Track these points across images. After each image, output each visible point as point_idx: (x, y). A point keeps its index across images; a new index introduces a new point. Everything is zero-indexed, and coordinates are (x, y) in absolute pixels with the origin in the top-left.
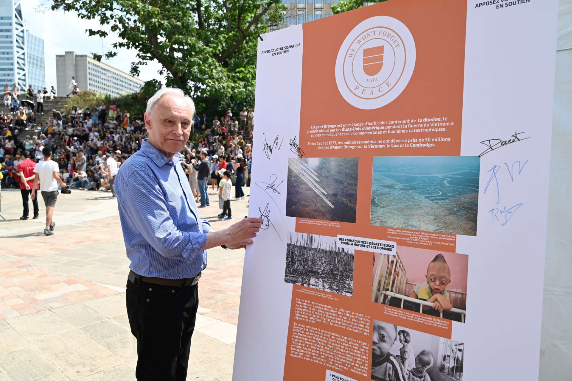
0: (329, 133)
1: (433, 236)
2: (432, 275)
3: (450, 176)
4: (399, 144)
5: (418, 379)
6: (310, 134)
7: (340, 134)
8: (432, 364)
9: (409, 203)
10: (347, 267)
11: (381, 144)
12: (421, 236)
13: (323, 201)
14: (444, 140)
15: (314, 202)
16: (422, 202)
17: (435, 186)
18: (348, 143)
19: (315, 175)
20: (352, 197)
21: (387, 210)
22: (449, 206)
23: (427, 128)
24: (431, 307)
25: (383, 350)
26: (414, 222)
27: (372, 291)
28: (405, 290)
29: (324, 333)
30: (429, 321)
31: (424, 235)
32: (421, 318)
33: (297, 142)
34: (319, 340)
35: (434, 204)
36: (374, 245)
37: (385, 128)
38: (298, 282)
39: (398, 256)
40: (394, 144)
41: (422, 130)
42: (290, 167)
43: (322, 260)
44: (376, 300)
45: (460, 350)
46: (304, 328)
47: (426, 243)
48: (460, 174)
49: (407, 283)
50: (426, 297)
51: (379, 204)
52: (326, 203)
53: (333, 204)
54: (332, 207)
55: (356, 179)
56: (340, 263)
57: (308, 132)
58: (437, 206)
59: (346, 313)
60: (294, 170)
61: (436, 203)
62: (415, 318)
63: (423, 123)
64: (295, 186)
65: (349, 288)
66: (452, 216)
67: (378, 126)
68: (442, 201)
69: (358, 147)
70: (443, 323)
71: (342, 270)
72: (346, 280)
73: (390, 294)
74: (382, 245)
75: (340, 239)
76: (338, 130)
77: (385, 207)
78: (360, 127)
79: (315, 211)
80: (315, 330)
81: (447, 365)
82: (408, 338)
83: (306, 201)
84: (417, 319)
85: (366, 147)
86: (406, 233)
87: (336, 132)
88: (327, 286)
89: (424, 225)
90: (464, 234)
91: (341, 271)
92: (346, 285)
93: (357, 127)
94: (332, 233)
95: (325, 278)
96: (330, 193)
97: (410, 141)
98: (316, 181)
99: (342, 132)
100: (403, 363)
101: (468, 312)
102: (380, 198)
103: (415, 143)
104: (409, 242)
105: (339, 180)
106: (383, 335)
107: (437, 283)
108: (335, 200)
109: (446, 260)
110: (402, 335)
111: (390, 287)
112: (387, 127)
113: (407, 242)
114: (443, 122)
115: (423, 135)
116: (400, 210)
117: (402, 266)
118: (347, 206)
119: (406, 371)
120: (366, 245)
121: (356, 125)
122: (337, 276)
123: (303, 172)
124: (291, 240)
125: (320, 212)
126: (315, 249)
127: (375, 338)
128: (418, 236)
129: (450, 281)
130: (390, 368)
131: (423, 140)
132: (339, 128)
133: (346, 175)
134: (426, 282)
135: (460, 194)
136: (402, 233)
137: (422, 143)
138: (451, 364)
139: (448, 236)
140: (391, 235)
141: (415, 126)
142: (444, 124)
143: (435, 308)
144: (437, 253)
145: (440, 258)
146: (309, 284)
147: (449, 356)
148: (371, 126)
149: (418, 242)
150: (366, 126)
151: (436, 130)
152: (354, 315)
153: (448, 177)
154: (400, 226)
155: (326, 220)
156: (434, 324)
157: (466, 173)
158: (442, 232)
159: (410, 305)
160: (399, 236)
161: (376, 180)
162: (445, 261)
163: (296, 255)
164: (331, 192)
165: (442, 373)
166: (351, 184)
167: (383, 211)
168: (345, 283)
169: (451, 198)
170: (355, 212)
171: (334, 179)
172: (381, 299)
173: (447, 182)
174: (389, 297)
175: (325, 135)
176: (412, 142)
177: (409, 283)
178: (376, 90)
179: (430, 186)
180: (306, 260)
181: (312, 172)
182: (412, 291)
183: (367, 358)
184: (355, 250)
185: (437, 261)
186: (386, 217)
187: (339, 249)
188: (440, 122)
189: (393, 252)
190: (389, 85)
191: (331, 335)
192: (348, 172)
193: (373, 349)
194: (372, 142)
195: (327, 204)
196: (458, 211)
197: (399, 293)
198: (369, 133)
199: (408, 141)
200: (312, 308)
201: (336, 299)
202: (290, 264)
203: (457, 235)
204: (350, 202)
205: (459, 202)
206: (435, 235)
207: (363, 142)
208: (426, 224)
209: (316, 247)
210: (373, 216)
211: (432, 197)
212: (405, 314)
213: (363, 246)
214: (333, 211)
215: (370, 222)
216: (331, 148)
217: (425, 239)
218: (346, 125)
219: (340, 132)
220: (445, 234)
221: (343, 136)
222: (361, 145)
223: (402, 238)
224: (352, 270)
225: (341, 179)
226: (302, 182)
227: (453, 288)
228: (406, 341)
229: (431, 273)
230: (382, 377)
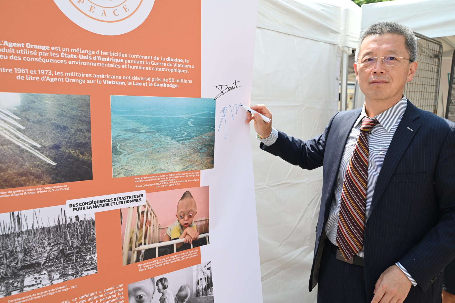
0: (37, 56)
1: (181, 176)
2: (182, 212)
3: (193, 117)
4: (142, 82)
7: (57, 61)
8: (189, 295)
10: (86, 238)
11: (121, 81)
12: (170, 178)
13: (35, 157)
14: (186, 81)
15: (16, 162)
16: (169, 143)
17: (180, 127)
18: (72, 74)
19: (15, 120)
21: (132, 157)
22: (193, 145)
23: (170, 67)
24: (183, 243)
26: (162, 166)
27: (123, 254)
28: (159, 237)
30: (183, 257)
31: (172, 176)
32: (175, 257)
35: (180, 144)
36: (120, 201)
37: (124, 61)
39: (148, 204)
40: (136, 81)
41: (165, 70)
44: (129, 262)
45: (208, 269)
47: (174, 183)
48: (201, 115)
49: (159, 229)
50: (178, 235)
51: (122, 151)
52: (41, 159)
53: (54, 160)
54: (53, 164)
55: (89, 123)
56: (75, 236)
58: (182, 146)
59: (90, 297)
61: (182, 143)
62: (171, 260)
63: (167, 62)
65: (92, 263)
66: (196, 154)
67: (115, 57)
68: (188, 141)
69: (89, 82)
70: (194, 252)
71: (79, 246)
72: (87, 255)
73: (143, 248)
74: (130, 197)
75: (71, 206)
76: (54, 55)
77: (130, 154)
78: (89, 56)
79: (22, 175)
81: (201, 288)
82: (166, 284)
84: (172, 261)
85: (100, 82)
86: (155, 178)
87: (49, 57)
88: (56, 276)
89: (172, 167)
92: (87, 262)
93: (85, 55)
95: (52, 266)
96: (47, 144)
97: (153, 79)
98: (19, 130)
99: (60, 58)
101: (211, 234)
102: (123, 144)
103: (160, 83)
104: (158, 187)
105: (62, 126)
106: (140, 296)
107: (186, 218)
108: (56, 154)
109: (192, 195)
110: (160, 285)
112: (126, 61)
113: (157, 187)
114: (185, 64)
115: (168, 75)
116: (146, 155)
117: (154, 213)
118: (78, 160)
120: (110, 203)
121: (83, 52)
122: (72, 256)
125: (31, 174)
126: (28, 231)
128: (167, 178)
129: (196, 213)
131: (167, 80)
132: (55, 52)
133: (73, 119)
134: (177, 221)
135: (202, 133)
136: (150, 179)
137: (166, 83)
139: (193, 173)
140: (139, 184)
141: (158, 64)
142: (186, 66)
143: (186, 242)
144: (184, 190)
145: (187, 195)
146: (21, 289)
147: (201, 279)
148: (106, 57)
149: (167, 184)
150: (98, 55)
151: (179, 71)
152: (103, 293)
153: (191, 118)
154: (148, 172)
155: (44, 184)
156: (187, 257)
157: (206, 114)
158: (188, 170)
159: (165, 249)
160: (149, 183)
161: (116, 123)
162: (192, 196)
164: (49, 143)
165: (197, 298)
166: (81, 130)
167: (128, 158)
168: (85, 260)
169: (195, 138)
170: (90, 165)
171: (53, 124)
172: (134, 258)
173: (191, 122)
174: (143, 252)
175: (29, 59)
176: (156, 81)
177: (161, 228)
178: (109, 12)
180: (13, 253)
181: (8, 115)
182: (165, 235)
184: (96, 214)
185: (185, 198)
186: (132, 165)
187: (71, 219)
188: (182, 63)
189: (144, 201)
190: (127, 10)
192: (75, 114)
195: (42, 161)
196: (201, 149)
197: (152, 243)
198: (103, 65)
199: (151, 80)
201: (73, 287)
203: (201, 171)
204: (82, 153)
205: (202, 141)
206: (182, 174)
207: (95, 76)
208: (174, 165)
209: (30, 228)
210: (115, 167)
211: (178, 138)
212: (161, 261)
213: (105, 205)
214: (54, 170)
215: (113, 174)
216: (43, 79)
217: (173, 180)
218: (67, 50)
219: (57, 58)
220: (191, 172)
221: (64, 64)
222: (92, 79)
223: (150, 185)
224: (94, 240)
225: (65, 125)
227: (198, 218)
228: (165, 288)
229: (180, 211)
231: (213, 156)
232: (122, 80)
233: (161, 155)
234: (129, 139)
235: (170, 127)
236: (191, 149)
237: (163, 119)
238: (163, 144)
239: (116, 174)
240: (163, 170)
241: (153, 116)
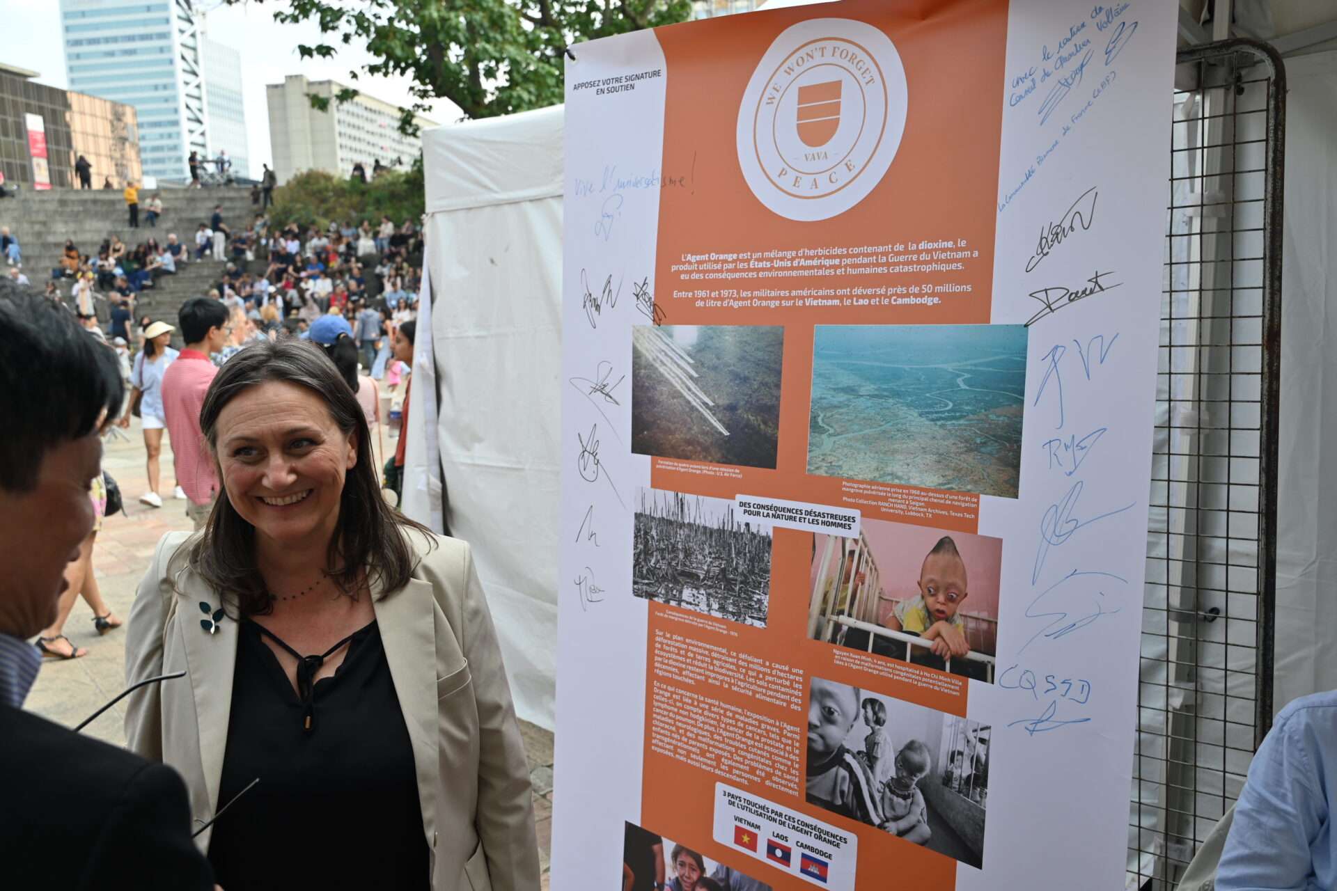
0: (721, 271)
1: (935, 498)
2: (932, 581)
3: (969, 368)
4: (870, 297)
5: (900, 800)
6: (679, 272)
7: (744, 275)
8: (927, 770)
9: (887, 427)
10: (756, 564)
11: (832, 298)
12: (911, 497)
14: (958, 289)
15: (685, 423)
16: (914, 424)
18: (762, 293)
19: (689, 363)
20: (770, 412)
21: (841, 440)
23: (926, 262)
24: (928, 649)
25: (831, 742)
27: (809, 616)
28: (878, 613)
29: (710, 705)
30: (924, 679)
31: (917, 495)
32: (907, 672)
33: (651, 290)
34: (700, 718)
35: (937, 428)
36: (815, 517)
37: (841, 262)
38: (658, 596)
39: (863, 540)
40: (858, 297)
41: (915, 268)
42: (638, 346)
43: (703, 549)
44: (818, 635)
45: (982, 741)
46: (673, 693)
47: (919, 512)
48: (989, 364)
49: (880, 598)
50: (918, 628)
51: (826, 427)
52: (711, 424)
55: (779, 373)
56: (742, 555)
57: (674, 268)
58: (942, 432)
59: (753, 663)
60: (644, 351)
61: (942, 426)
62: (897, 672)
63: (918, 252)
64: (648, 388)
65: (760, 610)
67: (826, 257)
68: (953, 422)
69: (784, 303)
70: (951, 684)
71: (745, 572)
72: (754, 593)
73: (847, 622)
74: (832, 516)
75: (742, 504)
76: (741, 266)
77: (838, 434)
78: (788, 260)
79: (689, 442)
80: (693, 699)
81: (957, 772)
82: (881, 715)
83: (669, 421)
84: (899, 675)
85: (800, 303)
86: (881, 491)
87: (735, 270)
88: (716, 606)
89: (917, 475)
90: (994, 495)
91: (742, 574)
92: (753, 604)
93: (782, 259)
94: (724, 490)
95: (710, 587)
96: (721, 402)
97: (891, 291)
98: (691, 377)
99: (749, 270)
100: (872, 768)
101: (1001, 660)
102: (829, 414)
103: (902, 296)
104: (886, 510)
105: (742, 376)
106: (830, 708)
107: (941, 598)
109: (958, 549)
110: (869, 708)
111: (846, 607)
112: (845, 261)
113: (884, 510)
114: (958, 249)
115: (918, 279)
116: (866, 440)
117: (872, 561)
119: (877, 785)
120: (798, 516)
121: (781, 254)
122: (735, 585)
124: (643, 504)
125: (699, 443)
126: (689, 524)
127: (814, 716)
128: (904, 496)
129: (966, 595)
130: (844, 778)
131: (917, 290)
132: (743, 261)
133: (758, 365)
134: (920, 597)
136: (872, 490)
137: (916, 296)
138: (964, 769)
139: (963, 499)
140: (849, 495)
141: (901, 258)
142: (960, 255)
143: (936, 650)
144: (940, 534)
145: (947, 546)
146: (679, 603)
147: (960, 753)
148: (812, 258)
149: (904, 510)
150: (801, 258)
151: (944, 268)
152: (770, 667)
154: (869, 476)
155: (711, 462)
156: (934, 685)
158: (952, 488)
159: (887, 644)
160: (869, 497)
161: (820, 375)
162: (957, 551)
163: (653, 537)
164: (724, 401)
165: (946, 790)
166: (765, 384)
167: (834, 442)
168: (751, 599)
169: (971, 416)
171: (731, 372)
172: (828, 634)
174: (845, 628)
175: (712, 276)
176: (896, 294)
177: (884, 597)
178: (823, 180)
180: (674, 549)
181: (682, 357)
182: (891, 615)
183: (797, 758)
184: (775, 528)
185: (942, 552)
186: (841, 457)
187: (739, 526)
188: (951, 250)
189: (854, 533)
190: (851, 167)
191: (726, 710)
192: (761, 358)
193: (810, 739)
194: (814, 293)
195: (713, 427)
196: (984, 444)
197: (864, 620)
198: (806, 273)
199: (886, 292)
200: (687, 651)
201: (732, 633)
202: (643, 556)
203: (982, 496)
204: (765, 423)
205: (987, 426)
206: (938, 495)
207: (794, 293)
209: (692, 521)
210: (812, 454)
211: (932, 413)
212: (877, 664)
213: (790, 518)
214: (726, 442)
215: (808, 467)
216: (725, 304)
217: (917, 504)
218: (759, 255)
219: (743, 270)
220: (958, 493)
221: (753, 279)
222: (790, 298)
223: (871, 502)
224: (767, 571)
225: (746, 373)
226: (662, 380)
227: (971, 609)
228: (879, 722)
229: (928, 577)
230: (828, 798)
231: (1017, 467)
232: (835, 297)
233: (896, 446)
234: (839, 407)
235: (918, 389)
236: (961, 442)
237: (905, 371)
238: (902, 424)
239: (813, 468)
240: (898, 478)
241: (886, 365)
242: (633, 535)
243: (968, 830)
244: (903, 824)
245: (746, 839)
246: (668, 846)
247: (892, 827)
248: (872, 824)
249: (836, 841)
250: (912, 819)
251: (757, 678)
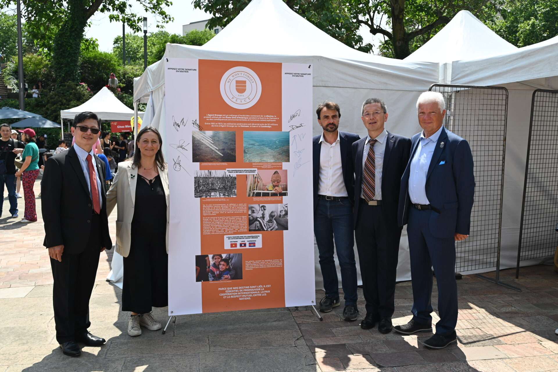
0: (218, 119)
1: (273, 164)
4: (256, 126)
5: (271, 224)
6: (206, 119)
7: (224, 120)
8: (276, 216)
9: (262, 151)
10: (233, 183)
13: (216, 153)
14: (275, 125)
15: (210, 154)
18: (229, 124)
20: (234, 150)
21: (251, 155)
23: (268, 119)
24: (274, 193)
25: (254, 217)
26: (265, 159)
27: (247, 192)
28: (262, 188)
29: (221, 218)
30: (274, 199)
31: (269, 164)
32: (270, 198)
33: (198, 122)
34: (218, 222)
36: (247, 171)
38: (203, 196)
39: (258, 174)
40: (253, 125)
41: (266, 120)
42: (194, 136)
43: (218, 182)
44: (249, 196)
45: (286, 207)
46: (209, 219)
47: (270, 167)
48: (283, 138)
49: (263, 185)
50: (272, 189)
53: (223, 154)
54: (222, 155)
55: (235, 141)
56: (229, 182)
57: (204, 117)
59: (233, 205)
60: (196, 137)
63: (266, 117)
64: (198, 146)
65: (234, 193)
67: (245, 117)
69: (235, 126)
70: (279, 198)
73: (256, 191)
74: (250, 170)
75: (228, 171)
78: (236, 117)
80: (216, 218)
81: (282, 214)
82: (265, 208)
83: (206, 153)
84: (268, 199)
85: (239, 126)
86: (261, 164)
87: (222, 118)
88: (222, 195)
91: (229, 186)
94: (224, 168)
95: (220, 191)
96: (220, 148)
97: (261, 124)
98: (212, 143)
99: (225, 119)
100: (264, 219)
101: (288, 191)
103: (263, 126)
106: (253, 210)
107: (276, 183)
110: (262, 208)
111: (255, 189)
112: (250, 118)
113: (262, 168)
114: (274, 117)
115: (267, 122)
116: (258, 154)
117: (260, 178)
118: (231, 154)
119: (265, 222)
120: (242, 171)
121: (234, 116)
122: (227, 189)
123: (202, 138)
124: (197, 174)
125: (215, 158)
126: (213, 177)
127: (250, 212)
128: (267, 165)
129: (281, 181)
130: (258, 223)
131: (266, 124)
132: (224, 116)
134: (271, 183)
135: (283, 146)
136: (259, 164)
137: (266, 126)
138: (284, 213)
139: (279, 163)
140: (254, 166)
141: (263, 118)
142: (275, 118)
144: (275, 170)
145: (276, 173)
146: (210, 196)
147: (282, 210)
148: (242, 117)
149: (267, 167)
150: (239, 117)
151: (272, 121)
152: (238, 205)
154: (258, 161)
156: (276, 199)
159: (265, 194)
160: (259, 166)
161: (245, 142)
162: (278, 173)
163: (201, 182)
164: (221, 148)
165: (280, 218)
166: (232, 144)
168: (232, 191)
170: (235, 157)
172: (252, 195)
174: (255, 193)
175: (215, 120)
178: (243, 101)
179: (270, 144)
180: (208, 184)
182: (265, 188)
183: (246, 223)
184: (237, 175)
187: (228, 176)
189: (256, 173)
190: (250, 99)
191: (226, 218)
193: (249, 218)
194: (243, 124)
195: (219, 154)
196: (282, 153)
197: (260, 190)
198: (240, 120)
200: (213, 207)
201: (227, 200)
202: (197, 187)
203: (283, 163)
204: (232, 152)
207: (237, 124)
208: (270, 159)
209: (214, 176)
212: (263, 198)
213: (240, 172)
215: (244, 161)
216: (220, 126)
218: (228, 115)
219: (224, 119)
221: (226, 121)
222: (237, 125)
224: (235, 184)
225: (226, 142)
226: (203, 144)
227: (282, 183)
228: (265, 210)
229: (273, 179)
230: (254, 229)
231: (289, 157)
232: (248, 125)
240: (265, 161)
242: (194, 183)
243: (285, 224)
244: (271, 228)
245: (234, 245)
246: (210, 256)
247: (269, 229)
248: (265, 230)
249: (256, 237)
250: (273, 226)
251: (235, 208)
